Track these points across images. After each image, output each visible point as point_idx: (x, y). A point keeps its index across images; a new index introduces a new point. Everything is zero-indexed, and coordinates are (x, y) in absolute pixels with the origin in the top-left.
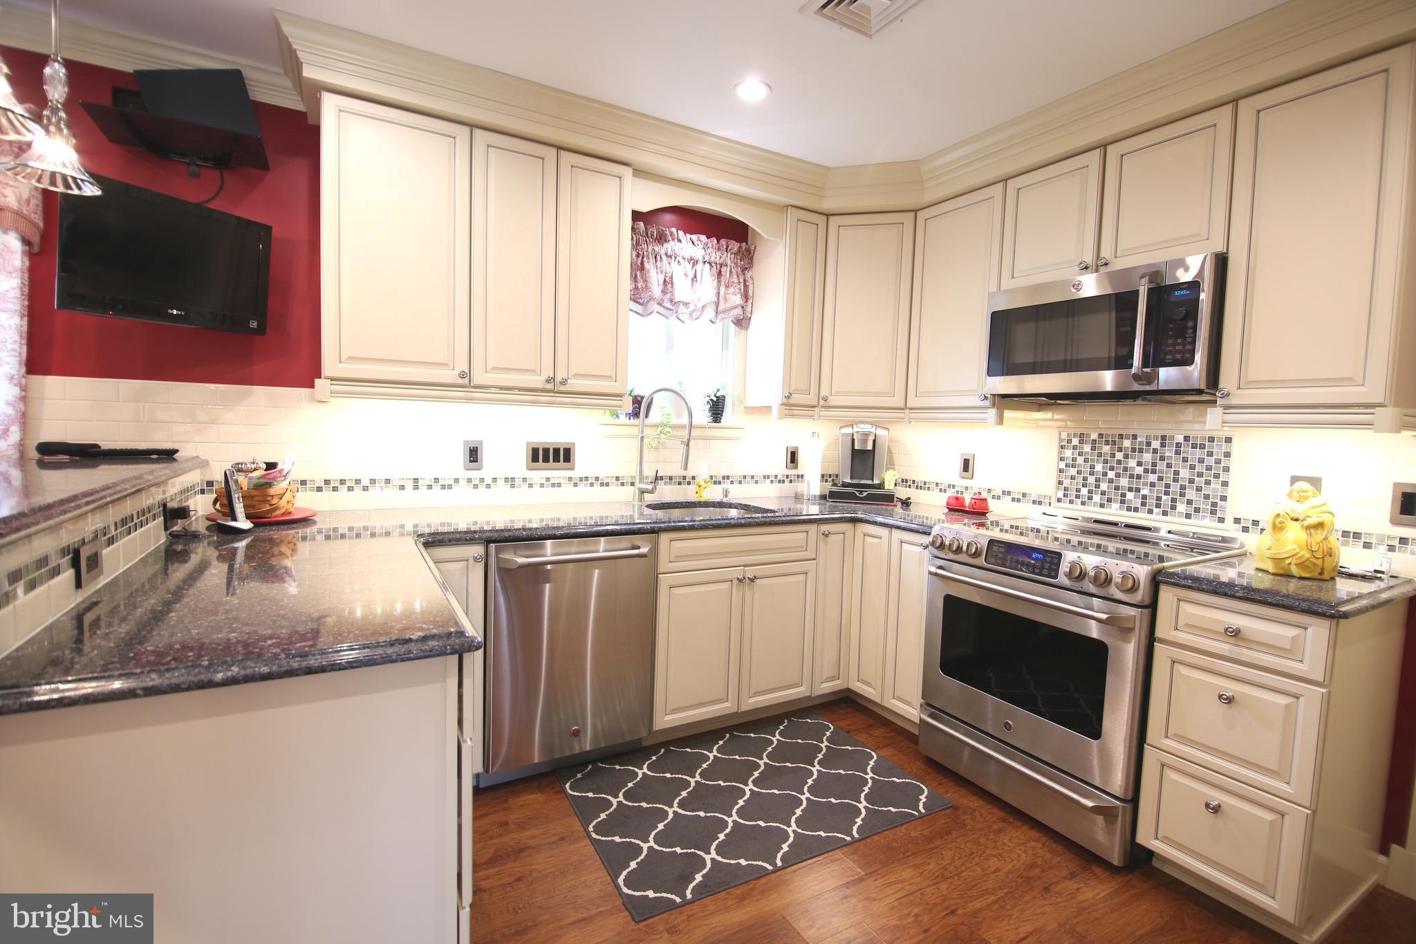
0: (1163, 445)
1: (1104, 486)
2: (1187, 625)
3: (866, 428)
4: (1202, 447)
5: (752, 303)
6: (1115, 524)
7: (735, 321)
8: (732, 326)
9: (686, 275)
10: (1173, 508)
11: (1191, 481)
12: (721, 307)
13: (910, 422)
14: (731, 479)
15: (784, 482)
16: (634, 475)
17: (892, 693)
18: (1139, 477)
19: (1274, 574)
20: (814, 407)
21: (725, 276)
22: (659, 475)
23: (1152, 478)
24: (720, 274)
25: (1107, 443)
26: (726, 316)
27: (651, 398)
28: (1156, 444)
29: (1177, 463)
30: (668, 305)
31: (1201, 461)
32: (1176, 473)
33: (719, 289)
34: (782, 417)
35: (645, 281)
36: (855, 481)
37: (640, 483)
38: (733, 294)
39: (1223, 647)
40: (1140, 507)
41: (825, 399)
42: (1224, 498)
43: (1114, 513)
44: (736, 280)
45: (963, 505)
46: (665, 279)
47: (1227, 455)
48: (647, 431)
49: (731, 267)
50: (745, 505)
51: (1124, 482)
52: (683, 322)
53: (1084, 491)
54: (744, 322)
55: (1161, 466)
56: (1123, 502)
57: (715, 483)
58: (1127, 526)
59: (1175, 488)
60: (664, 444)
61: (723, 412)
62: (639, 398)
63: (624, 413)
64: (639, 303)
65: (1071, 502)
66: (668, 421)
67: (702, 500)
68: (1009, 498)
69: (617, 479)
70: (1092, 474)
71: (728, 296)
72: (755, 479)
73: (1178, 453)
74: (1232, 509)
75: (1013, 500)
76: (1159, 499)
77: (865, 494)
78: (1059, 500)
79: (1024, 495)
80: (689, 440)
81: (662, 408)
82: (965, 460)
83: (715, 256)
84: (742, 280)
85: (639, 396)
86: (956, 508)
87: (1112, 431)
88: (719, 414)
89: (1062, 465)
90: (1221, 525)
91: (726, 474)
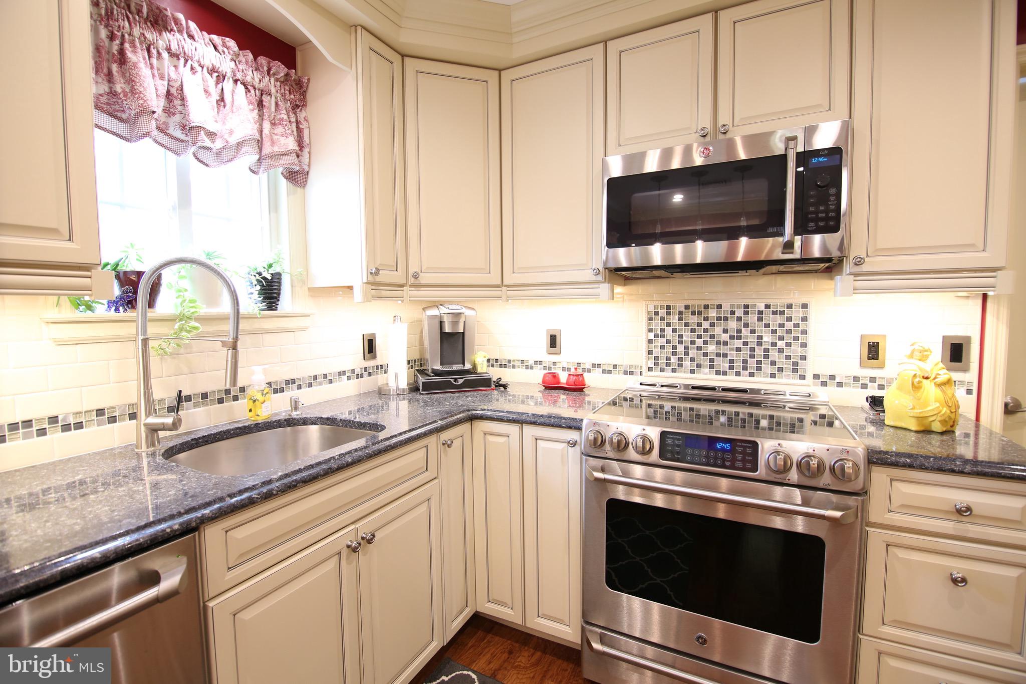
0: (746, 313)
1: (693, 353)
2: (903, 506)
3: (455, 308)
4: (782, 313)
5: (309, 153)
6: (713, 389)
7: (287, 175)
8: (283, 182)
9: (206, 91)
10: (759, 369)
11: (774, 344)
12: (267, 149)
13: (508, 300)
14: (297, 383)
15: (362, 376)
16: (135, 401)
17: (536, 610)
18: (725, 343)
19: (917, 432)
20: (402, 286)
21: (269, 108)
22: (183, 394)
23: (738, 343)
24: (260, 104)
25: (693, 313)
26: (275, 164)
27: (156, 274)
28: (739, 313)
29: (760, 328)
30: (178, 134)
31: (782, 325)
32: (760, 338)
33: (261, 125)
34: (367, 299)
35: (131, 81)
36: (447, 368)
37: (147, 416)
38: (282, 135)
39: (947, 526)
40: (728, 370)
41: (416, 276)
42: (804, 358)
43: (706, 378)
44: (285, 117)
45: (559, 382)
46: (168, 92)
47: (804, 319)
48: (153, 330)
49: (276, 98)
50: (328, 419)
51: (712, 348)
52: (207, 165)
53: (674, 360)
54: (299, 177)
55: (745, 332)
56: (711, 367)
57: (276, 391)
58: (725, 390)
59: (759, 351)
60: (187, 346)
61: (279, 294)
62: (133, 278)
63: (105, 302)
64: (120, 119)
65: (662, 370)
66: (193, 310)
67: (260, 420)
68: (601, 370)
69: (100, 412)
70: (680, 342)
71: (275, 137)
72: (328, 378)
73: (760, 319)
74: (811, 367)
75: (604, 371)
76: (745, 362)
77: (461, 381)
78: (650, 369)
79: (615, 366)
80: (236, 339)
81: (180, 291)
82: (551, 336)
83: (252, 76)
84: (293, 120)
85: (133, 272)
86: (552, 386)
87: (697, 302)
88: (276, 298)
89: (651, 336)
90: (802, 382)
91: (289, 377)
